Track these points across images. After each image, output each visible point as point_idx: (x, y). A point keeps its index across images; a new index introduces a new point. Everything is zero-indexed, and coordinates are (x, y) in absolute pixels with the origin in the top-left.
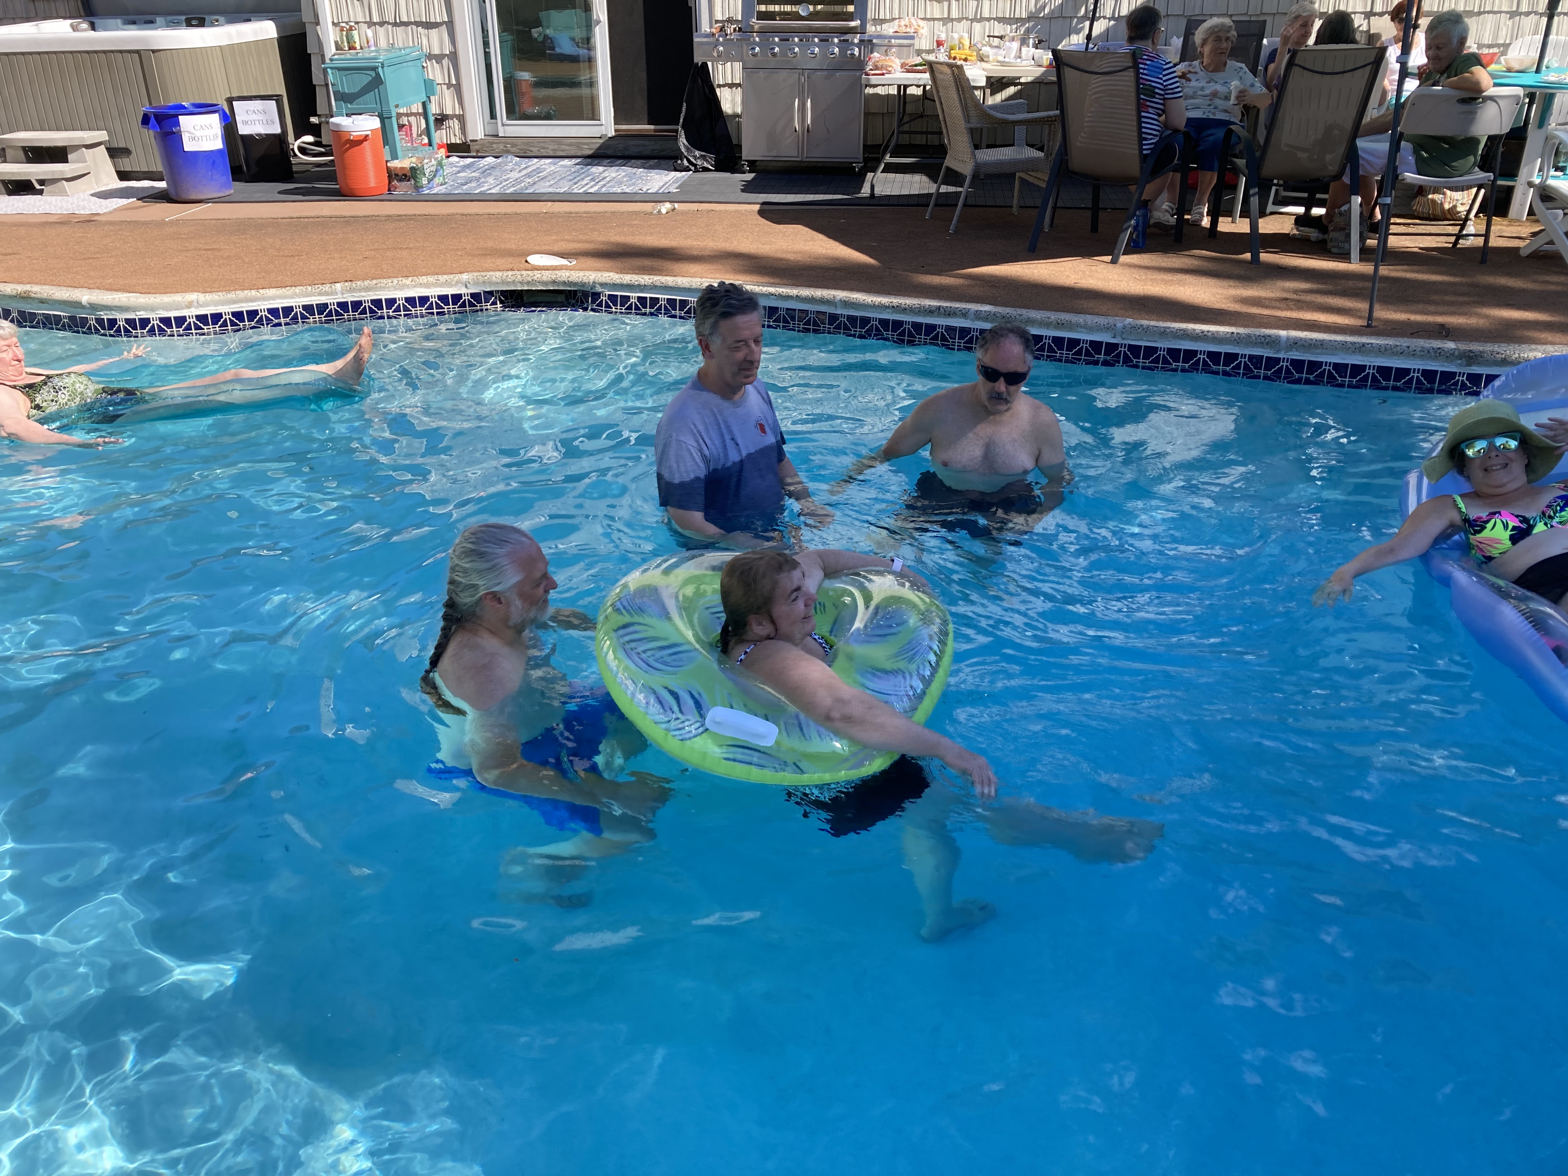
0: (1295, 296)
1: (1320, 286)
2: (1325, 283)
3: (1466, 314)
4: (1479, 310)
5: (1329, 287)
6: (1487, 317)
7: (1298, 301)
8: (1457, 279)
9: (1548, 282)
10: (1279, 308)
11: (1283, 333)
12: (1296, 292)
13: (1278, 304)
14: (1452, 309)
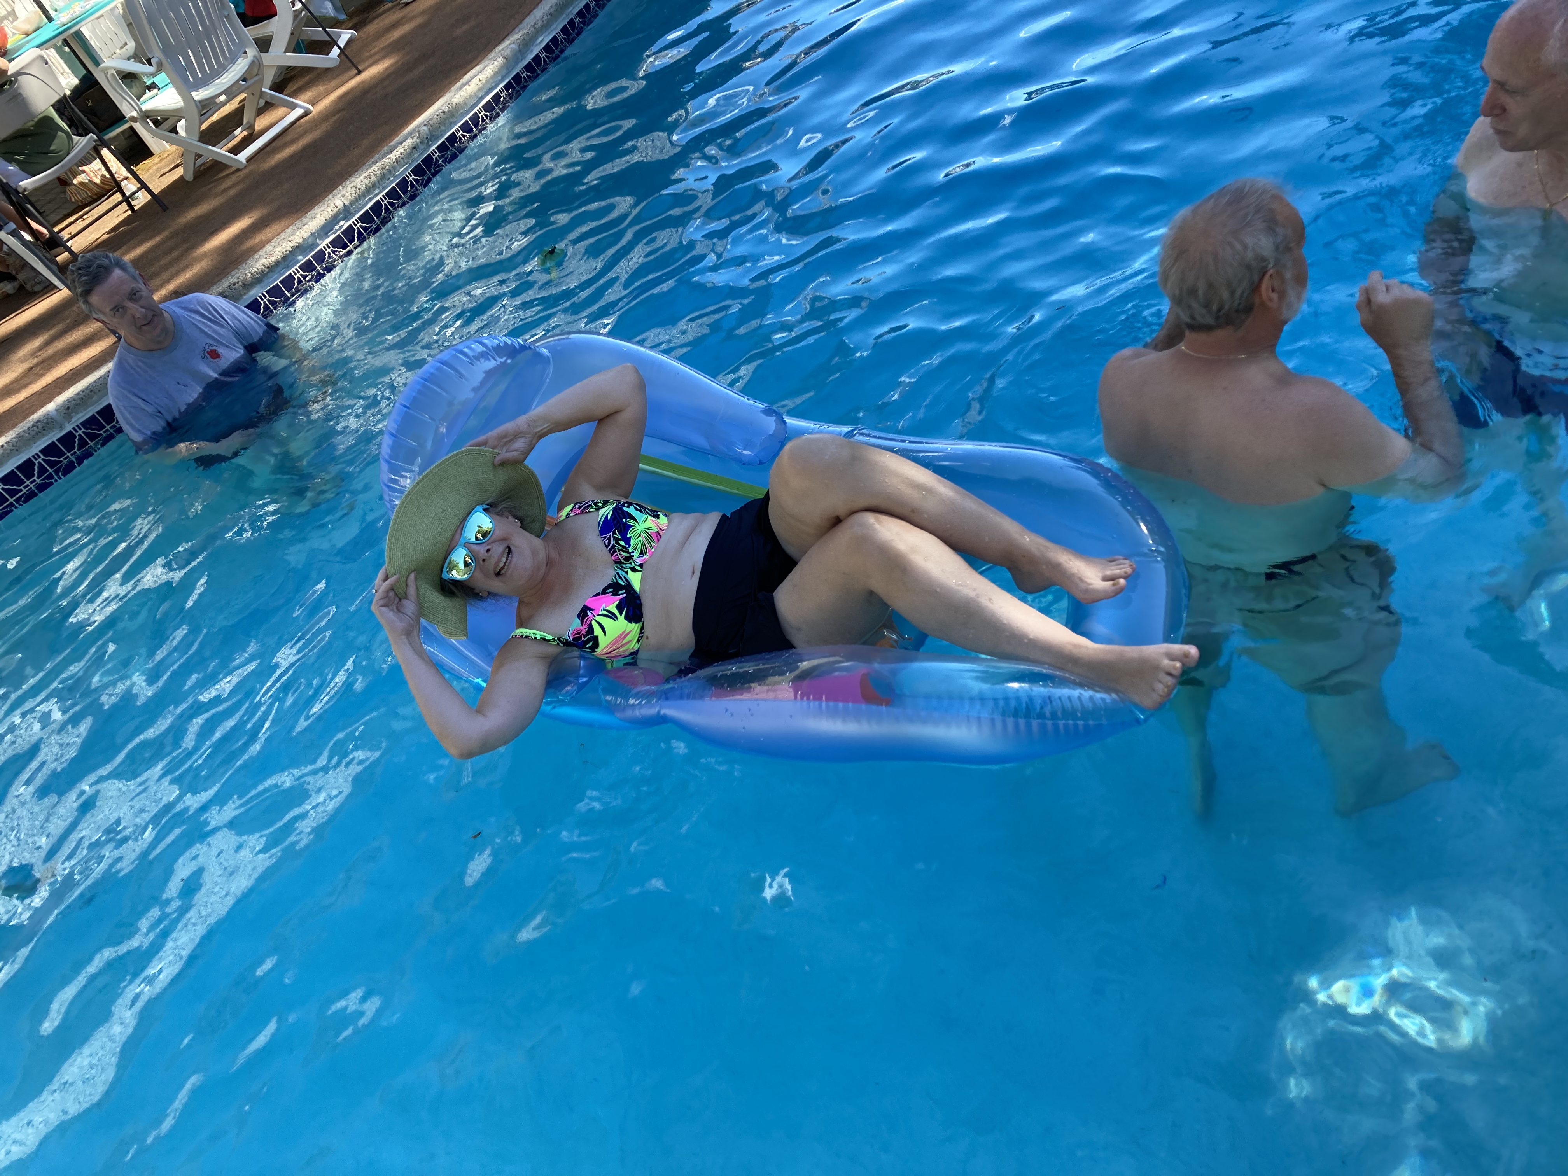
0: (35, 361)
1: (52, 332)
2: (54, 326)
3: (187, 266)
4: (194, 255)
5: (61, 326)
6: (205, 255)
7: (43, 362)
8: (157, 239)
9: (225, 190)
10: (30, 383)
11: (51, 407)
12: (33, 354)
13: (26, 380)
14: (173, 270)
